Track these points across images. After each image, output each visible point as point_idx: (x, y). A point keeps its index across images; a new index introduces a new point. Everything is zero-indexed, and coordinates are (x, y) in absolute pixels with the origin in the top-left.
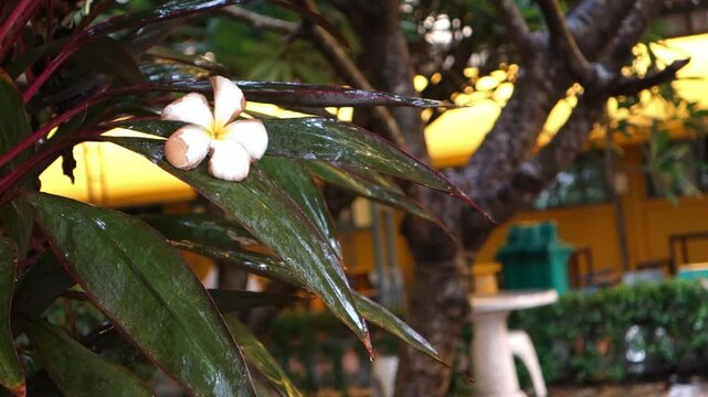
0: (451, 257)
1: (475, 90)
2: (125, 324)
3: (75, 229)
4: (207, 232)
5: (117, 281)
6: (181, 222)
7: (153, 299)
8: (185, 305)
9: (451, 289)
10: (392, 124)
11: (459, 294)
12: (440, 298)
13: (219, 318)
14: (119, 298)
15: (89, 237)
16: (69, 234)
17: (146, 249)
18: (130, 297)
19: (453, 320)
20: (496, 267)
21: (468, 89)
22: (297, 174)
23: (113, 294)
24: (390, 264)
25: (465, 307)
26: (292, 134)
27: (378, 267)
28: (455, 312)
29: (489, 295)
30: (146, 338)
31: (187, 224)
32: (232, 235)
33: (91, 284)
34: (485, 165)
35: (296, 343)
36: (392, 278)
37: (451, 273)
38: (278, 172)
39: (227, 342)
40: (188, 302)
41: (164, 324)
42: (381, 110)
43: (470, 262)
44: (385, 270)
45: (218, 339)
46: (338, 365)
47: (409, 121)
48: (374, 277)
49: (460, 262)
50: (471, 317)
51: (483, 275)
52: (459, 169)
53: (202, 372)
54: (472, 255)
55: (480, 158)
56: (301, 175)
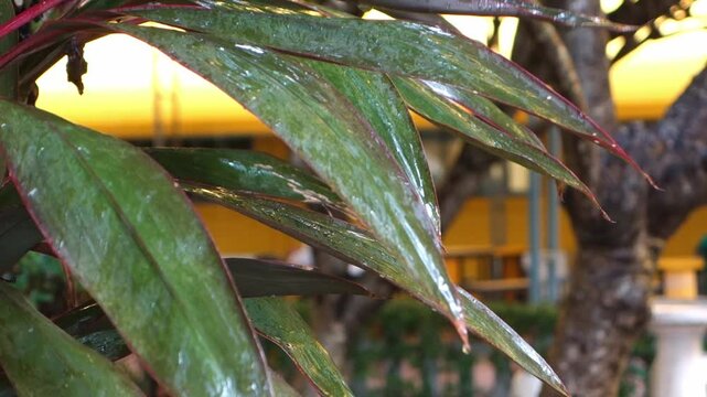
0: (630, 243)
1: (688, 14)
2: (104, 298)
4: (259, 179)
5: (99, 236)
6: (225, 162)
7: (147, 267)
8: (190, 280)
9: (624, 289)
10: (563, 53)
11: (637, 294)
12: (608, 301)
13: (238, 303)
14: (98, 261)
17: (144, 194)
18: (114, 261)
19: (625, 331)
20: (698, 263)
21: (679, 13)
22: (389, 107)
24: (549, 246)
25: (643, 314)
26: (374, 39)
27: (532, 250)
28: (629, 320)
29: (685, 302)
30: (130, 322)
31: (231, 164)
32: (294, 185)
34: (688, 119)
35: (413, 341)
36: (551, 266)
37: (627, 265)
38: (361, 102)
39: (244, 339)
40: (194, 276)
41: (158, 303)
42: (549, 30)
43: (655, 252)
44: (542, 254)
45: (231, 333)
46: (466, 377)
47: (587, 50)
48: (527, 261)
49: (641, 251)
50: (652, 328)
51: (680, 271)
52: (651, 124)
53: (205, 378)
54: (659, 243)
55: (683, 110)
56: (394, 110)
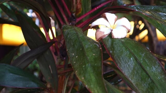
2: (133, 82)
3: (114, 43)
7: (145, 74)
14: (131, 71)
15: (120, 46)
16: (112, 44)
17: (142, 54)
18: (135, 71)
23: (128, 69)
33: (120, 64)
41: (149, 84)
